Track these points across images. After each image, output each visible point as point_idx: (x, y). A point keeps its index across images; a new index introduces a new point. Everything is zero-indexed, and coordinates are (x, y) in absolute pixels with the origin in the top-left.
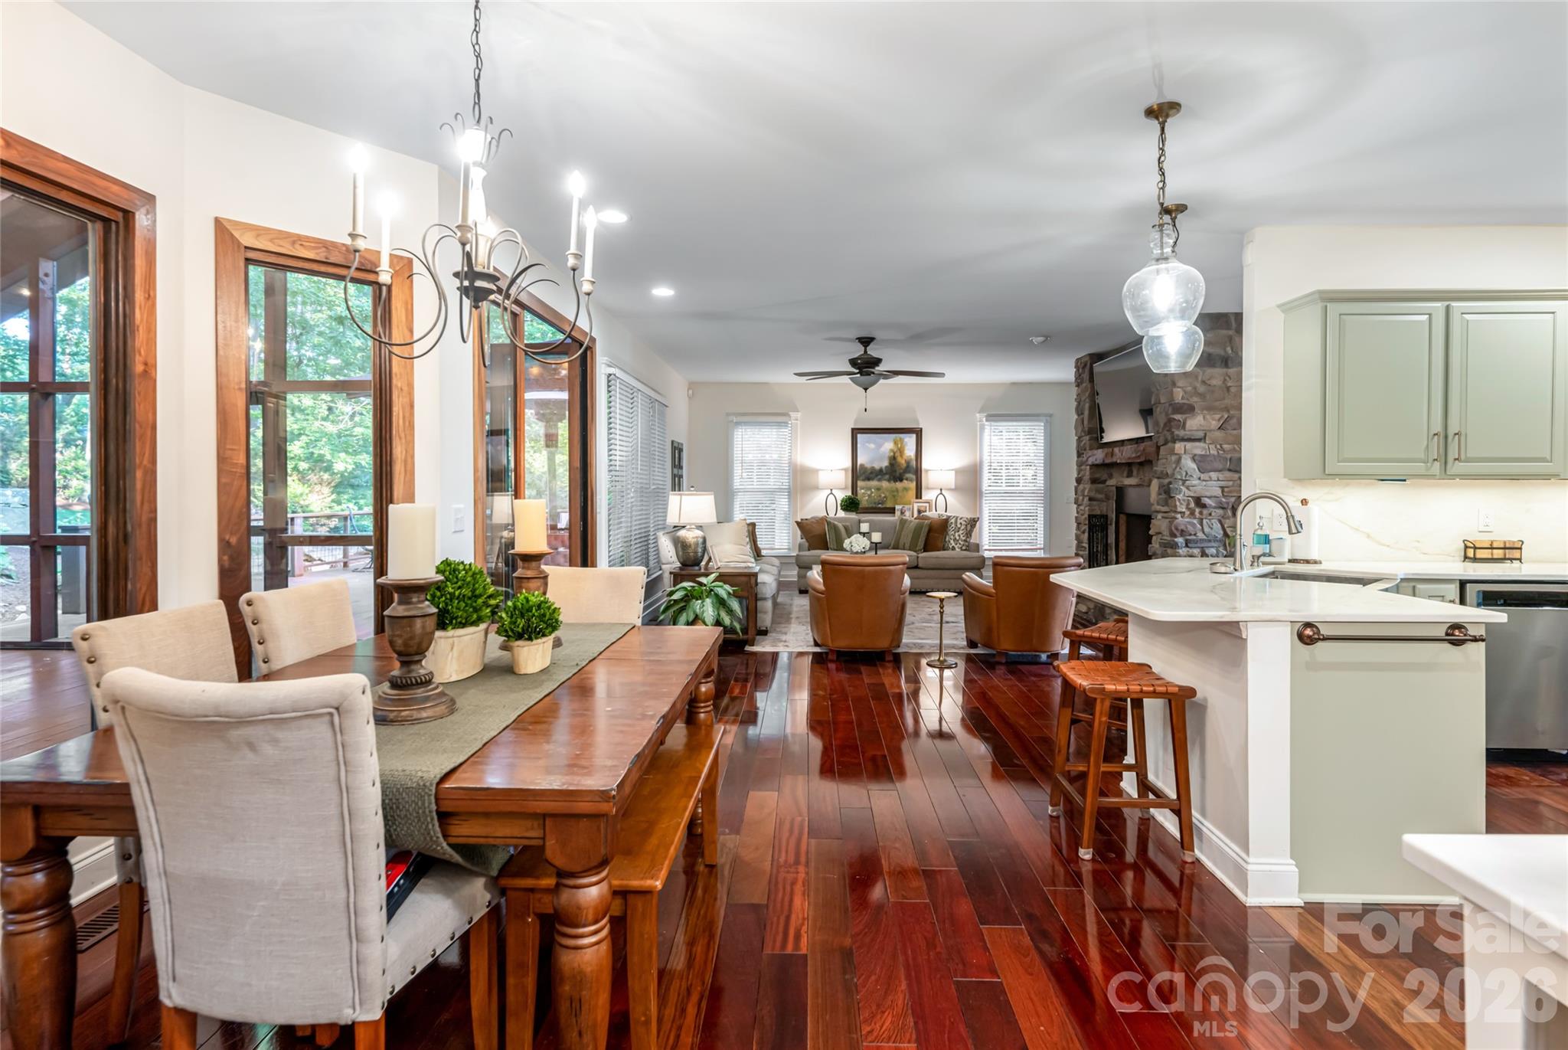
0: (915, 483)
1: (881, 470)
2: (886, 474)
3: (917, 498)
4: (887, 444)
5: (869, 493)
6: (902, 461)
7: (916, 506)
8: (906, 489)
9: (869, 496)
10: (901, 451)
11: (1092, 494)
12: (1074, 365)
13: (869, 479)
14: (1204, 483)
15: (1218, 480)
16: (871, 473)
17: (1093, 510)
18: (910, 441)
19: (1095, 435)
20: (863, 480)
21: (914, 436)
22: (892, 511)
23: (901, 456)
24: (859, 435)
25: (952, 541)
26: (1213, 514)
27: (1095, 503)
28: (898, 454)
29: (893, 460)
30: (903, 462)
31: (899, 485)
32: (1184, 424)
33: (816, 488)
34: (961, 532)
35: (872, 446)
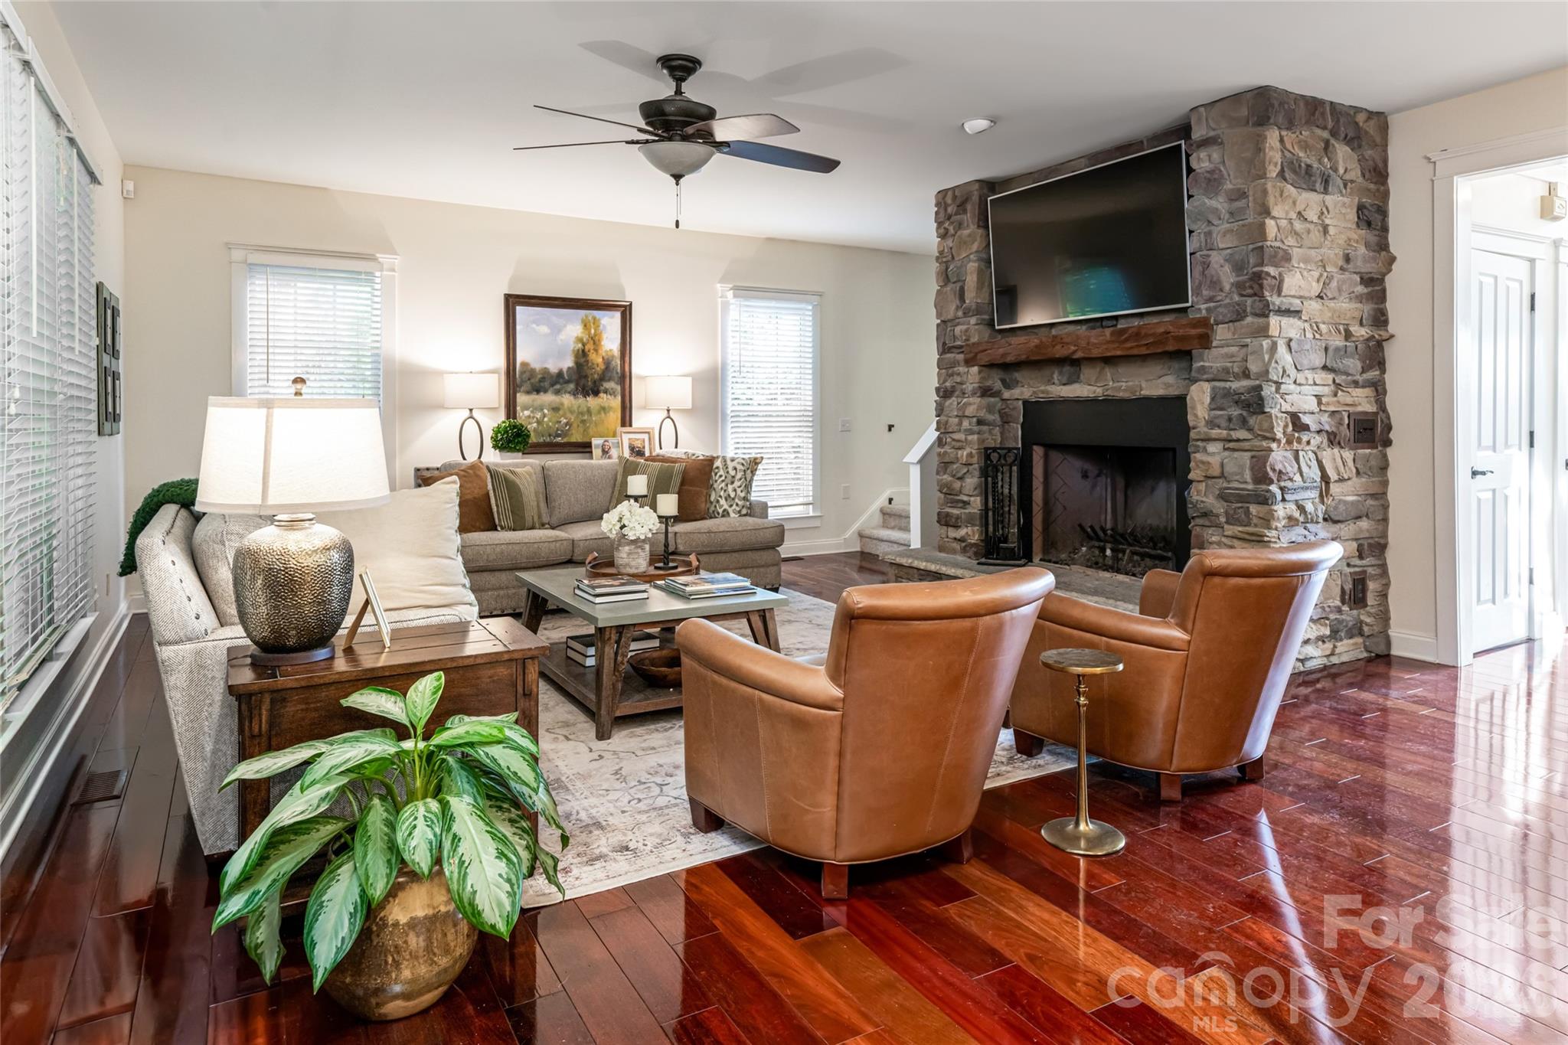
0: (619, 398)
1: (560, 374)
2: (568, 382)
3: (623, 424)
4: (571, 328)
5: (539, 415)
6: (597, 360)
7: (626, 439)
8: (603, 409)
9: (539, 422)
10: (596, 341)
11: (982, 414)
12: (934, 202)
13: (537, 390)
14: (1298, 388)
15: (1315, 384)
16: (543, 379)
17: (983, 441)
18: (611, 323)
19: (986, 317)
20: (528, 393)
21: (617, 315)
22: (585, 448)
23: (596, 350)
24: (518, 308)
25: (722, 502)
26: (1312, 441)
27: (985, 428)
28: (590, 346)
29: (582, 356)
30: (600, 360)
31: (592, 402)
32: (1281, 282)
33: (439, 407)
34: (737, 484)
35: (544, 329)
